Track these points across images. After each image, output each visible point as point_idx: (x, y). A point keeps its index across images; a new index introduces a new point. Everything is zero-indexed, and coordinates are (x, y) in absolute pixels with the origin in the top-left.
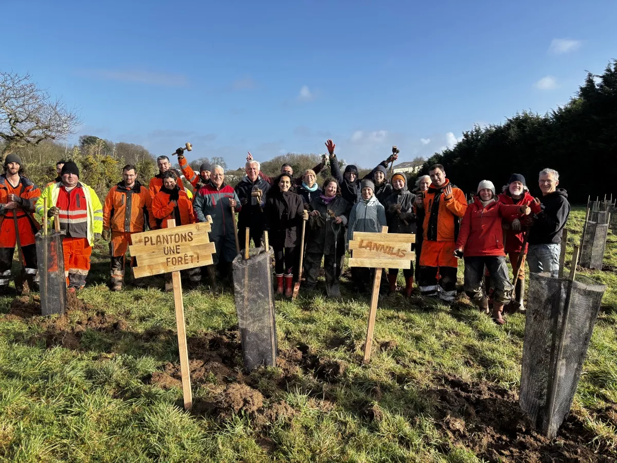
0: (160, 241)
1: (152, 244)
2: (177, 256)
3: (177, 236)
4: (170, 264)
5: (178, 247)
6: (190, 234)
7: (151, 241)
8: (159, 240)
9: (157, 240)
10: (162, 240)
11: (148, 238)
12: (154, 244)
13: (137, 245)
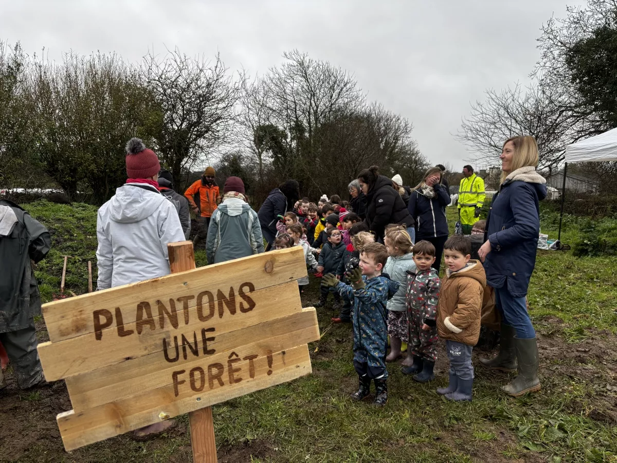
0: (150, 322)
1: (122, 332)
2: (205, 361)
3: (205, 299)
4: (185, 389)
5: (209, 335)
6: (246, 289)
7: (120, 323)
8: (145, 316)
9: (139, 317)
10: (156, 316)
11: (105, 312)
12: (130, 332)
13: (65, 342)
